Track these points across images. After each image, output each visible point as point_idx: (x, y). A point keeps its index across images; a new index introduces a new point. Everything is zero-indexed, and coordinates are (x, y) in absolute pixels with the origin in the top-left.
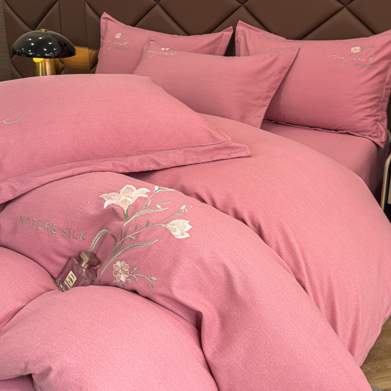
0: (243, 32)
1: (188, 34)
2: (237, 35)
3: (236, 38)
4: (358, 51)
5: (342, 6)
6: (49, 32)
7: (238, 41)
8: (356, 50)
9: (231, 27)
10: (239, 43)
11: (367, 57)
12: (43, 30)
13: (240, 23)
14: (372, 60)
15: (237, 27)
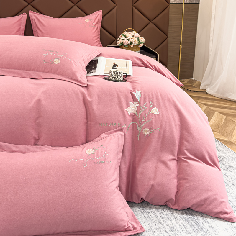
0: (34, 15)
2: (31, 17)
3: (30, 18)
4: (88, 21)
5: (74, 5)
7: (32, 20)
8: (87, 21)
9: (25, 13)
10: (34, 20)
11: (92, 23)
13: (30, 12)
14: (94, 24)
15: (30, 13)
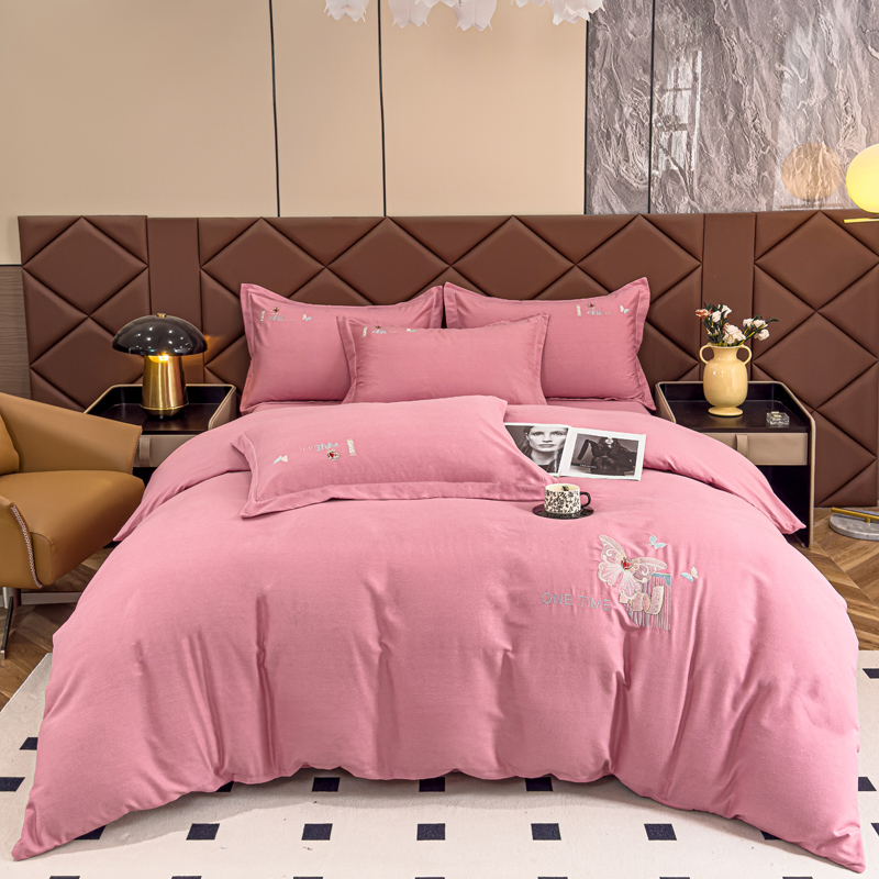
1: (373, 303)
6: (169, 317)
12: (162, 316)
